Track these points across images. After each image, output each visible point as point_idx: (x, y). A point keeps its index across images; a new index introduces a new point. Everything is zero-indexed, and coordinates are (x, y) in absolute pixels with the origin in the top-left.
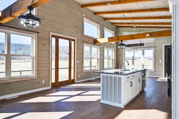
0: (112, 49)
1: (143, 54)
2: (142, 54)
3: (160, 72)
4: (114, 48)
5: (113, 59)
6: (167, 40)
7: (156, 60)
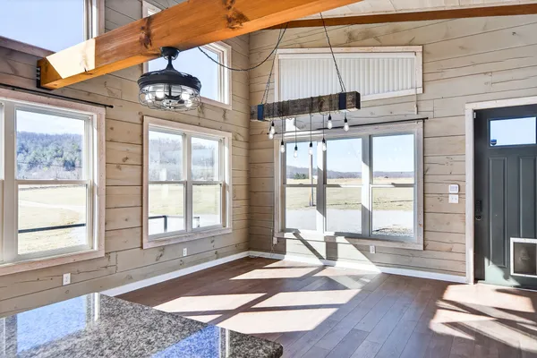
0: (221, 135)
1: (368, 157)
2: (364, 161)
3: (450, 251)
4: (229, 127)
5: (224, 187)
6: (488, 78)
7: (430, 188)
